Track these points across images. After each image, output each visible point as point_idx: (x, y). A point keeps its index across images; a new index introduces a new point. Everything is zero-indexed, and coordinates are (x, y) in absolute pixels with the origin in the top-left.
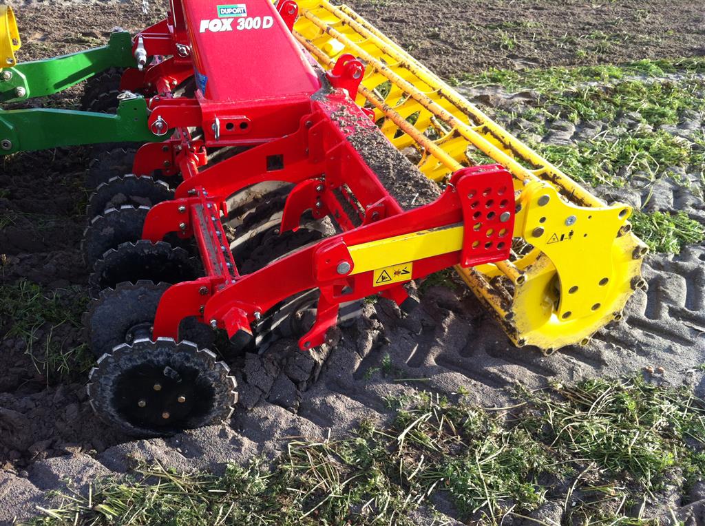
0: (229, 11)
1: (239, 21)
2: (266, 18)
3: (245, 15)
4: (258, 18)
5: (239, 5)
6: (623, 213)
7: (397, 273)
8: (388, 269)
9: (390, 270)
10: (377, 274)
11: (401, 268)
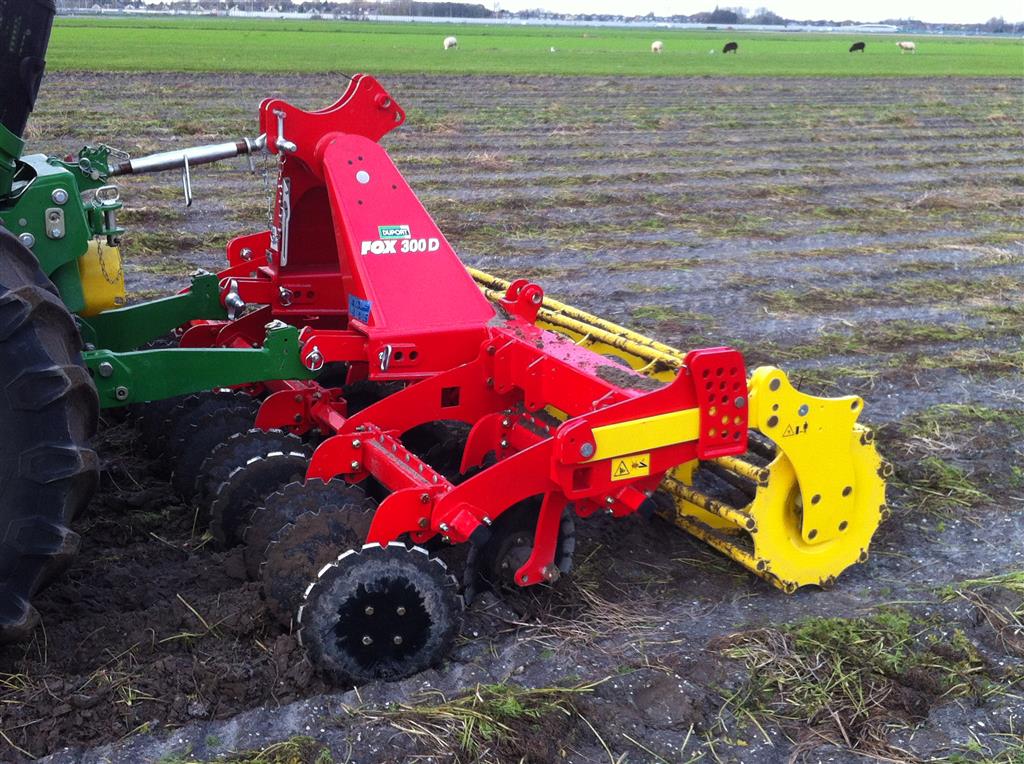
0: (392, 232)
1: (403, 243)
2: (431, 241)
3: (409, 237)
4: (423, 241)
5: (402, 227)
6: (854, 405)
7: (635, 466)
8: (625, 460)
9: (629, 461)
10: (615, 465)
11: (638, 459)
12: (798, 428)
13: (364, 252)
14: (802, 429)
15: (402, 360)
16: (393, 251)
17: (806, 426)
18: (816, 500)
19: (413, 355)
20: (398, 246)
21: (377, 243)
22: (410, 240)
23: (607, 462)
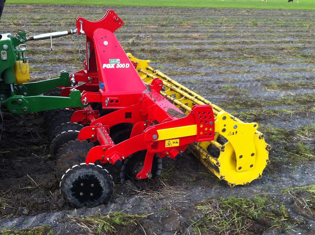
0: (114, 61)
1: (117, 65)
2: (127, 64)
3: (119, 63)
4: (124, 64)
5: (117, 60)
6: (255, 126)
7: (174, 143)
8: (170, 141)
9: (171, 141)
10: (167, 142)
11: (175, 141)
12: (233, 133)
13: (104, 67)
14: (235, 133)
15: (113, 102)
16: (114, 67)
17: (236, 132)
18: (241, 157)
19: (117, 101)
20: (115, 66)
21: (108, 65)
22: (119, 64)
23: (164, 141)
